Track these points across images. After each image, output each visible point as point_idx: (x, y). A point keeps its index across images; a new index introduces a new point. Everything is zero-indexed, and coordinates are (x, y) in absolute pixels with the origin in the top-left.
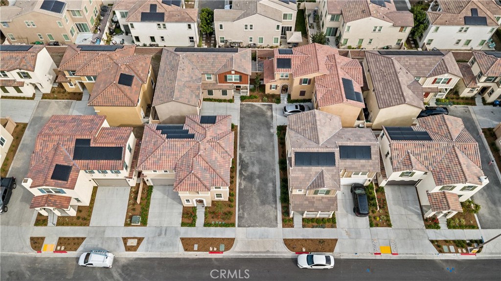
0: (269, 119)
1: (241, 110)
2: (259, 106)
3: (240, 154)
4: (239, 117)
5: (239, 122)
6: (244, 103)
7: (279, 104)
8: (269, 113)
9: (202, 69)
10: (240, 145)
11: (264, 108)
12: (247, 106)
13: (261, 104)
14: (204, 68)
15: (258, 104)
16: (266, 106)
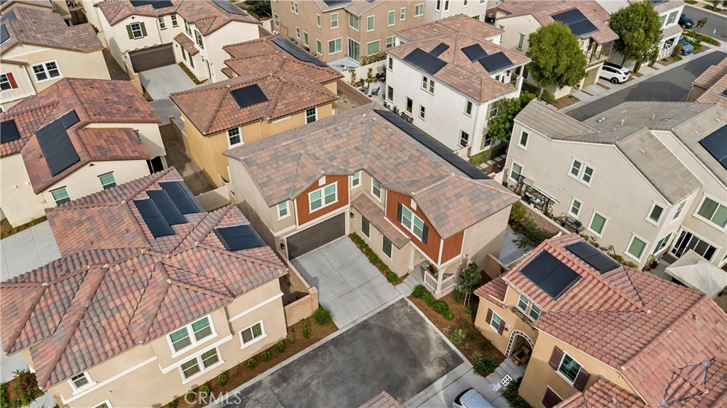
0: (412, 383)
1: (387, 312)
2: (433, 336)
3: (260, 383)
4: (365, 318)
5: (352, 326)
6: (410, 303)
7: (479, 377)
8: (430, 372)
9: (372, 161)
10: (286, 367)
11: (436, 352)
12: (406, 314)
13: (440, 338)
14: (377, 162)
15: (434, 332)
16: (444, 352)
